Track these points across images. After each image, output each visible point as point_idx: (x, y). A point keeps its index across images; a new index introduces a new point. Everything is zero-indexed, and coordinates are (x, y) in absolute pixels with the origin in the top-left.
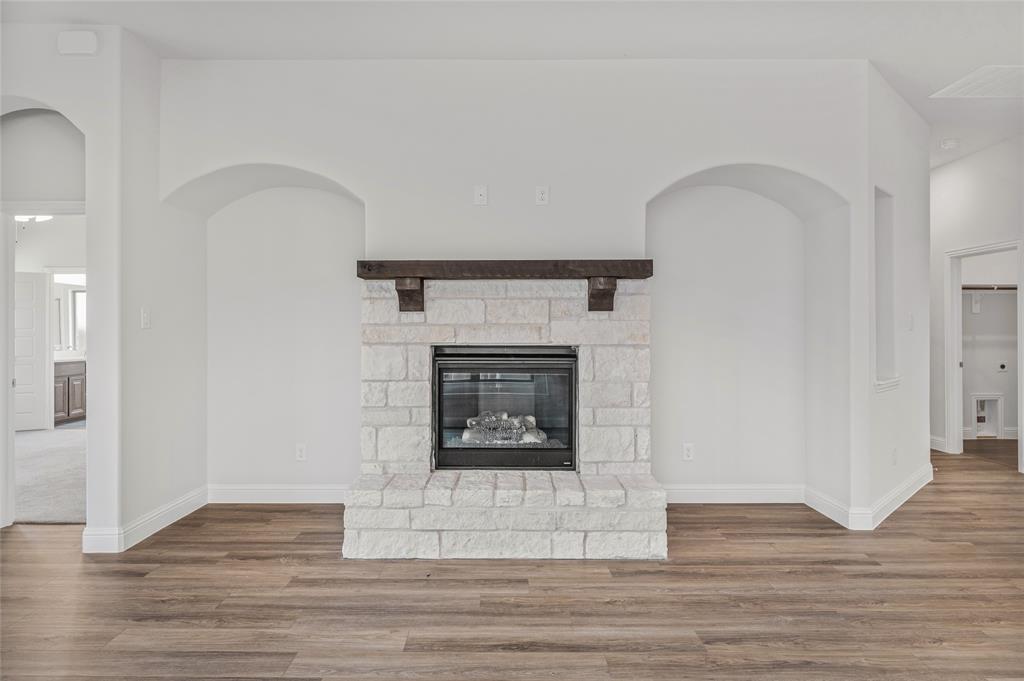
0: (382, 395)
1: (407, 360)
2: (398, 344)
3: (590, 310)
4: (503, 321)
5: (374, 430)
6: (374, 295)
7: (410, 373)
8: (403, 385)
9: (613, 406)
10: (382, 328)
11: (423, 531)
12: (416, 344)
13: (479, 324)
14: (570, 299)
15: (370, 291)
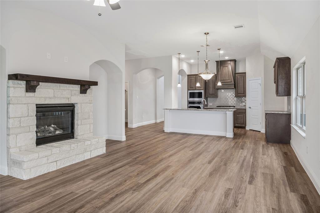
0: (19, 123)
1: (28, 110)
2: (25, 104)
3: (80, 93)
4: (59, 96)
5: (15, 136)
6: (15, 86)
7: (29, 114)
8: (27, 118)
9: (86, 119)
10: (19, 98)
11: (51, 162)
12: (31, 104)
13: (52, 97)
14: (76, 90)
15: (14, 84)
